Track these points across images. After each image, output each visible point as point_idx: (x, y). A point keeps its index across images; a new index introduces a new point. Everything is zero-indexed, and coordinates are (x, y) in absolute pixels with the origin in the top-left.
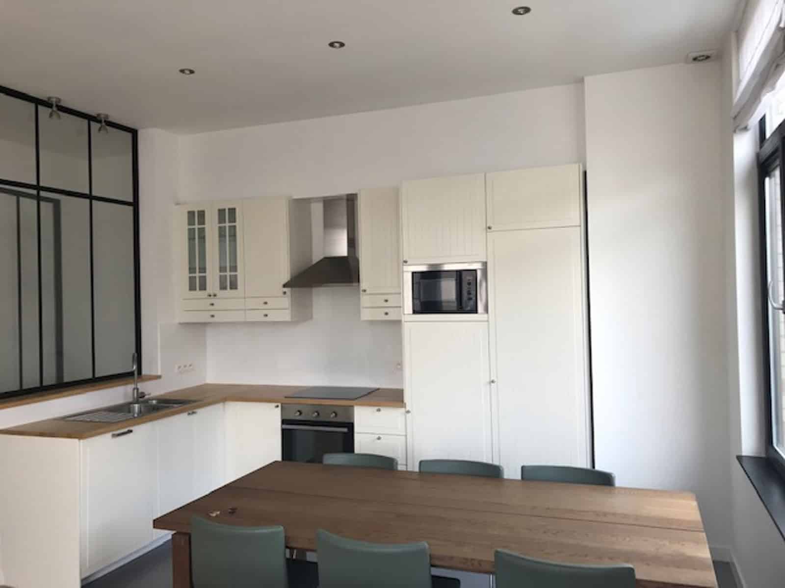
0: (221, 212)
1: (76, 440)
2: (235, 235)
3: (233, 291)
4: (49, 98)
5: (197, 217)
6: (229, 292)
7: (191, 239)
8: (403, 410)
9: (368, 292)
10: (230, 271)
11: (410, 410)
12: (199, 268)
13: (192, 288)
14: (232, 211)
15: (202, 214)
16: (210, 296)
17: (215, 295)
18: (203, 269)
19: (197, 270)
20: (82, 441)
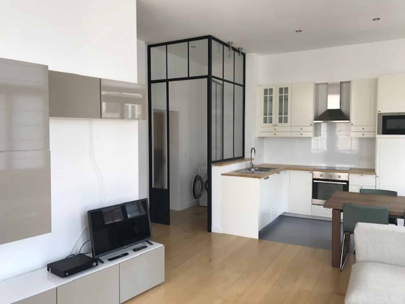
0: (281, 90)
2: (287, 99)
3: (286, 124)
4: (229, 43)
5: (268, 92)
6: (283, 124)
7: (266, 101)
8: (375, 176)
9: (354, 125)
10: (284, 115)
11: (378, 176)
12: (269, 114)
13: (265, 122)
14: (287, 89)
15: (271, 90)
16: (274, 125)
17: (276, 125)
18: (271, 114)
19: (268, 114)
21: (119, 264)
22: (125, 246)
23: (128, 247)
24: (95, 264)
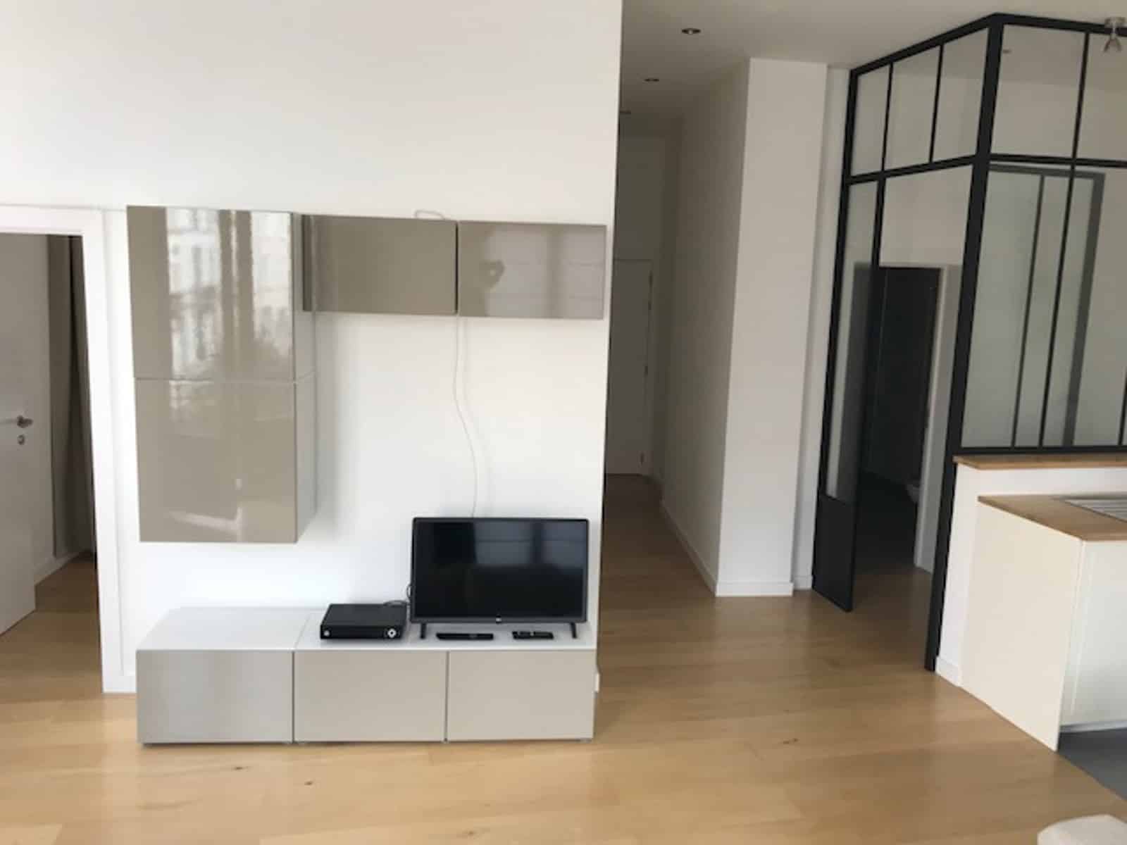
1: (1077, 540)
20: (1085, 543)
21: (448, 653)
22: (499, 617)
23: (507, 622)
24: (395, 633)
